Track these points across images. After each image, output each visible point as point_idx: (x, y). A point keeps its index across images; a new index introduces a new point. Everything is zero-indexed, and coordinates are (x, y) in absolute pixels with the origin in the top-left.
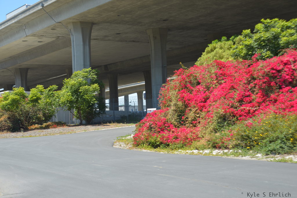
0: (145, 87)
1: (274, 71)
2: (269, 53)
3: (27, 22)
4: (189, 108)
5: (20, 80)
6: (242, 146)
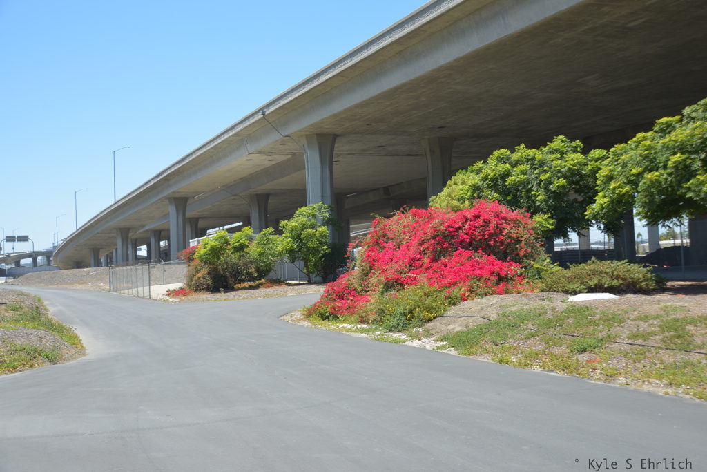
3: (249, 135)
6: (377, 322)
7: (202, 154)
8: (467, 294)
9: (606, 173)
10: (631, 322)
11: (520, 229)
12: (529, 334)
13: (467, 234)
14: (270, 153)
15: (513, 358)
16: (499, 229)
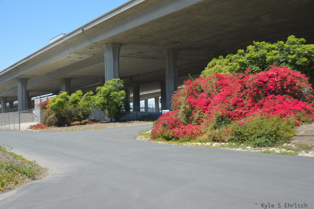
0: (160, 93)
1: (261, 83)
2: (258, 68)
3: (71, 43)
4: (195, 110)
5: (65, 87)
6: (236, 140)
8: (297, 121)
13: (272, 85)
16: (293, 83)
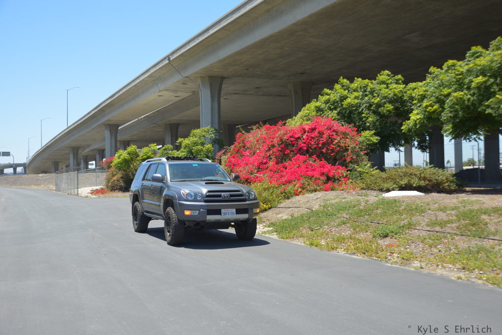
3: (159, 76)
5: (170, 136)
7: (126, 91)
8: (300, 190)
9: (421, 93)
10: (432, 212)
11: (347, 140)
12: (341, 222)
13: (305, 143)
14: (175, 91)
15: (323, 242)
16: (331, 140)
